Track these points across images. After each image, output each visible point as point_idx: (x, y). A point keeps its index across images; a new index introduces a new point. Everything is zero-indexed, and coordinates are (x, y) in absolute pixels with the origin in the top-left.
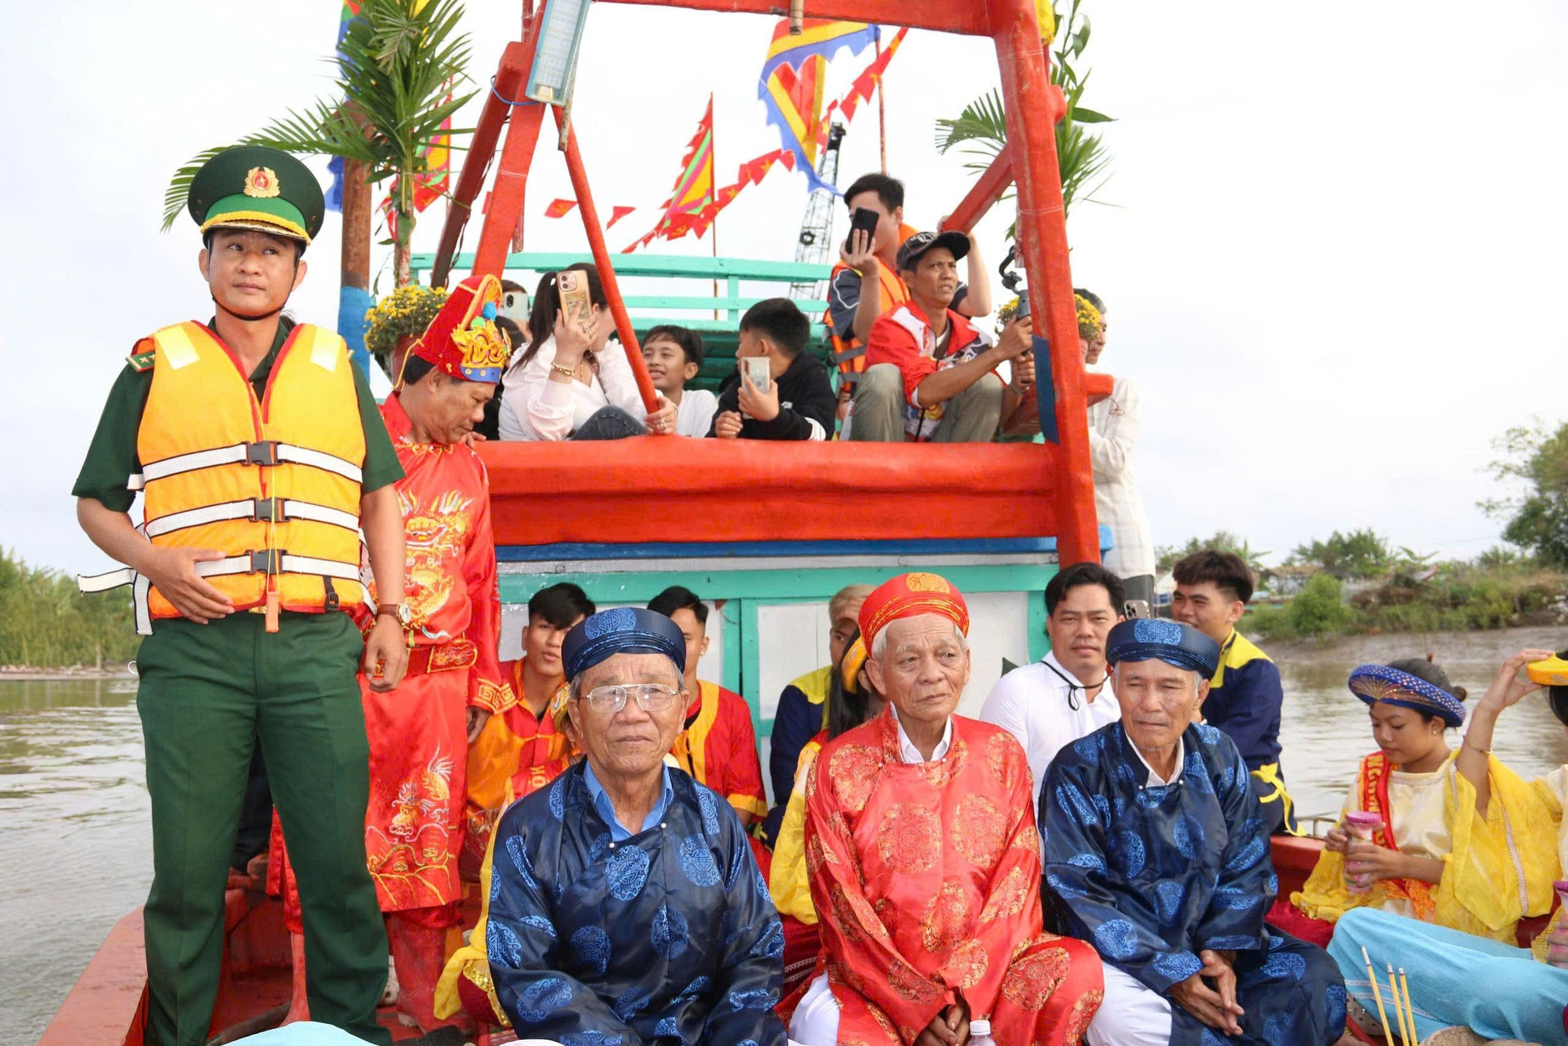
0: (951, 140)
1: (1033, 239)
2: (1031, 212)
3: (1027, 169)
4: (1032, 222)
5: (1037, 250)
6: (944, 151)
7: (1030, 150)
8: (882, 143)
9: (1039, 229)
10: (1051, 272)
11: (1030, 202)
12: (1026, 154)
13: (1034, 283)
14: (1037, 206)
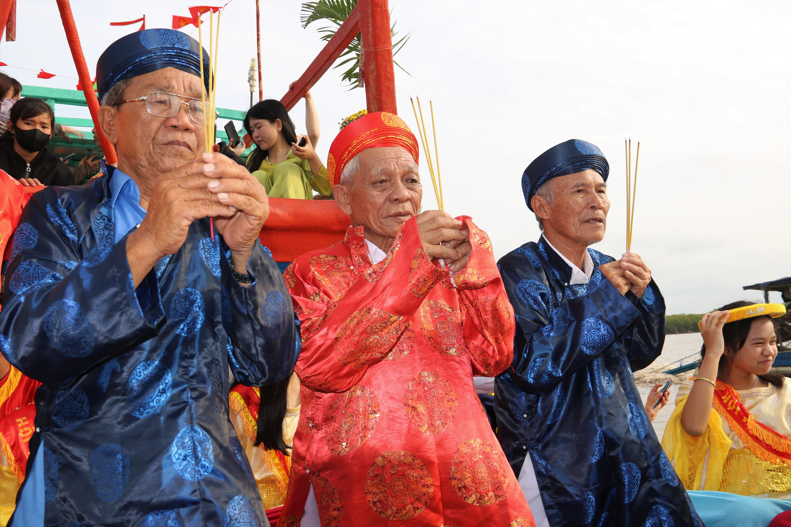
0: (313, 18)
1: (372, 67)
2: (372, 49)
3: (370, 20)
4: (372, 56)
5: (375, 74)
6: (306, 25)
7: (372, 8)
8: (258, 35)
9: (376, 60)
10: (384, 88)
11: (371, 43)
12: (370, 10)
13: (371, 96)
14: (375, 45)
